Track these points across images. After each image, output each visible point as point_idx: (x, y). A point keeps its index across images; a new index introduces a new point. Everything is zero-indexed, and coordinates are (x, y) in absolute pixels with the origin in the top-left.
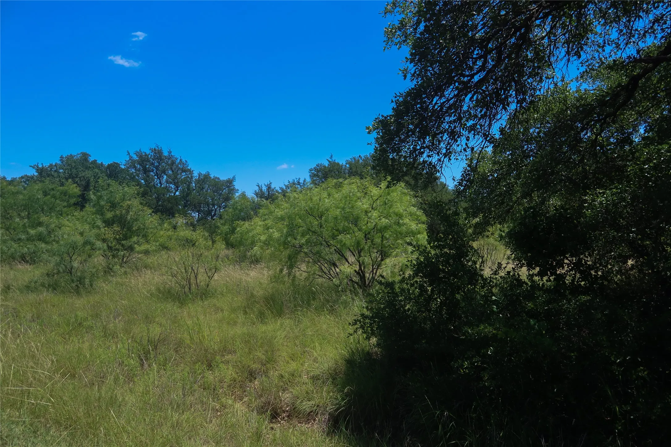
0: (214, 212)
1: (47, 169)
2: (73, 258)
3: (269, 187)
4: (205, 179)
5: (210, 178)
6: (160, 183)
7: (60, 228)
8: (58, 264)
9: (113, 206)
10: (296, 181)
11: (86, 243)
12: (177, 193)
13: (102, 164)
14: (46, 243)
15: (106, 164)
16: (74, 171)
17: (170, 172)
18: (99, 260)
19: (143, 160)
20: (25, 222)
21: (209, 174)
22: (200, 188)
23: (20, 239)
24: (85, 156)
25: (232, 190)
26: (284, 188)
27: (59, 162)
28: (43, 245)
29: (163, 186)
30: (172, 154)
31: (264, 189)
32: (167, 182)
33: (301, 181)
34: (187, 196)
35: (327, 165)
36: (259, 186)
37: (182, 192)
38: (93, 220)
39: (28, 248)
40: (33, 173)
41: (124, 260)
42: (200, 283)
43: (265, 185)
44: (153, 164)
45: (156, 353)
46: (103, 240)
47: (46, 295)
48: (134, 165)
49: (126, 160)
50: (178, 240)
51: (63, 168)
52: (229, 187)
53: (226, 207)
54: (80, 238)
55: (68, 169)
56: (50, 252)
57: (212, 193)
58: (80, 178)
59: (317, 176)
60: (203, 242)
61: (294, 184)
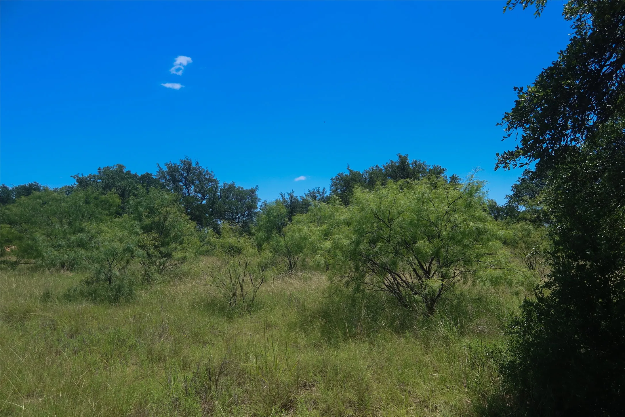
0: (237, 219)
1: (86, 179)
2: (112, 265)
3: (291, 196)
4: (230, 189)
5: (235, 187)
6: (188, 192)
7: (99, 234)
8: (98, 273)
9: (152, 212)
10: (315, 190)
11: (127, 250)
12: (204, 202)
13: (135, 175)
14: (87, 249)
15: (139, 174)
16: (111, 180)
17: (198, 182)
18: (136, 265)
19: (173, 171)
20: (65, 228)
21: (233, 184)
22: (225, 197)
23: (60, 246)
24: (121, 168)
25: (254, 200)
26: (305, 196)
27: (97, 174)
28: (83, 252)
29: (191, 195)
30: (199, 165)
31: (287, 197)
32: (195, 191)
33: (321, 190)
34: (213, 205)
35: (348, 175)
36: (282, 195)
37: (209, 200)
38: (132, 225)
39: (68, 255)
40: (73, 183)
41: (161, 267)
42: (246, 294)
43: (288, 194)
44: (182, 175)
45: (217, 387)
46: (143, 247)
47: (86, 306)
48: (164, 176)
49: (157, 172)
50: (223, 247)
51: (101, 179)
52: (251, 196)
53: (249, 215)
54: (120, 245)
55: (106, 179)
56: (90, 259)
57: (236, 201)
58: (116, 187)
59: (339, 184)
60: (250, 250)
61: (314, 193)
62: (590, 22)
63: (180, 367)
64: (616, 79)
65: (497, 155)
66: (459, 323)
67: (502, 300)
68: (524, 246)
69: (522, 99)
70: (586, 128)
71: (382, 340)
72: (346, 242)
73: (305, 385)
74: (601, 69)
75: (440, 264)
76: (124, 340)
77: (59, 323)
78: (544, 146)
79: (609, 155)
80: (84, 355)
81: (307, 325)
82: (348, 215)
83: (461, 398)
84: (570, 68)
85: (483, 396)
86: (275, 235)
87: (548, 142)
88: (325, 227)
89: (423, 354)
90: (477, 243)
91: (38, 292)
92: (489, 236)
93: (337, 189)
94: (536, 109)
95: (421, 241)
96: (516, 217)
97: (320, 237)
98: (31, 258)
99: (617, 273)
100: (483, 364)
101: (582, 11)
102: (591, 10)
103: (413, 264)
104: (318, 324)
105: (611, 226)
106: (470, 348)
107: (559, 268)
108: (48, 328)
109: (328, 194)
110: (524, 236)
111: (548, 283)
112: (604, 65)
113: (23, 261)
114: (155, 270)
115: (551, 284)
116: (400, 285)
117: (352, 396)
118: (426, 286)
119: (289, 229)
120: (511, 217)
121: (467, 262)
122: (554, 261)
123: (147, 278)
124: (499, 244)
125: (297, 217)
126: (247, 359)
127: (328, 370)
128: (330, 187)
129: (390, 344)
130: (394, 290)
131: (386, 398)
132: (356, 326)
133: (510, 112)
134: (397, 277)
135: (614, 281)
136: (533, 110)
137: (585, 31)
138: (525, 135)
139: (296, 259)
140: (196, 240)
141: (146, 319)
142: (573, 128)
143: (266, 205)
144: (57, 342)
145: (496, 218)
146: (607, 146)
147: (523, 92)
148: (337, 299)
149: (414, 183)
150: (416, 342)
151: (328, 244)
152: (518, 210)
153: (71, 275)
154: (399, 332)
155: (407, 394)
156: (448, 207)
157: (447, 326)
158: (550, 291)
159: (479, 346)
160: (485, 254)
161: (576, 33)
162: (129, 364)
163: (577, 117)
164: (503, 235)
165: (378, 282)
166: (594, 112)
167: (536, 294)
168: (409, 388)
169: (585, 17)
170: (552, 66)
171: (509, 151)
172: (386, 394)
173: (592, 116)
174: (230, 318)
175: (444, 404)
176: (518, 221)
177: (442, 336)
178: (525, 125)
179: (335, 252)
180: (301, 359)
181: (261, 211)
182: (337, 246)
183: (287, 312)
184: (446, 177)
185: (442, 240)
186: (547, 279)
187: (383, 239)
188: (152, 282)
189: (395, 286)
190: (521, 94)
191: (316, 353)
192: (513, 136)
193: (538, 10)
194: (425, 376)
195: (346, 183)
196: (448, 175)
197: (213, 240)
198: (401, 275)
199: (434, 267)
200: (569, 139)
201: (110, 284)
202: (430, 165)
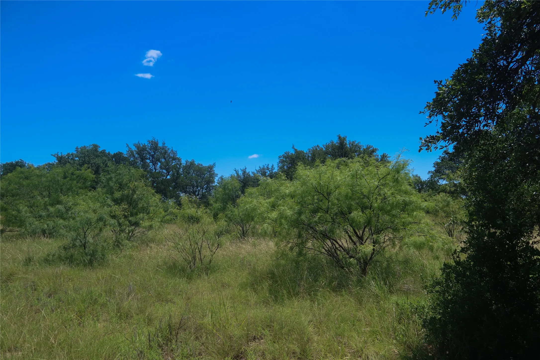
0: (197, 192)
1: (65, 157)
2: (87, 233)
3: (244, 172)
4: (191, 166)
5: (195, 164)
6: (155, 168)
7: (75, 206)
8: (74, 240)
9: (121, 187)
10: (265, 167)
11: (100, 219)
12: (168, 177)
13: (109, 154)
14: (64, 219)
15: (112, 153)
16: (87, 158)
17: (163, 160)
18: (108, 233)
19: (141, 151)
20: (46, 200)
21: (194, 162)
22: (187, 173)
23: (40, 216)
24: (96, 147)
25: (212, 175)
26: (256, 172)
27: (75, 152)
28: (61, 221)
29: (157, 171)
30: (166, 145)
31: (240, 173)
32: (161, 167)
33: (270, 167)
34: (176, 180)
35: (294, 153)
36: (236, 171)
37: (173, 175)
38: (104, 198)
39: (48, 225)
40: (54, 160)
41: (130, 234)
42: (204, 258)
43: (241, 170)
44: (149, 153)
45: (177, 340)
46: (114, 217)
47: (63, 269)
48: (134, 155)
49: (127, 151)
50: (183, 216)
51: (78, 157)
52: (210, 172)
53: (207, 188)
54: (94, 215)
55: (82, 157)
56: (67, 227)
57: (197, 177)
58: (92, 164)
59: (285, 161)
60: (207, 219)
61: (264, 169)
62: (499, 24)
63: (145, 323)
64: (522, 73)
65: (420, 139)
66: (388, 283)
67: (425, 262)
68: (443, 214)
69: (441, 91)
70: (496, 115)
71: (322, 298)
72: (289, 213)
73: (255, 338)
74: (509, 65)
75: (372, 232)
76: (96, 299)
77: (39, 284)
78: (461, 131)
79: (516, 138)
80: (61, 313)
81: (257, 285)
82: (292, 189)
83: (390, 349)
84: (482, 64)
85: (409, 347)
86: (230, 206)
87: (464, 128)
88: (272, 199)
89: (357, 311)
90: (403, 213)
91: (21, 257)
92: (414, 207)
93: (283, 166)
94: (454, 99)
95: (355, 212)
96: (437, 190)
97: (268, 208)
98: (15, 227)
99: (523, 239)
100: (408, 319)
101: (492, 15)
102: (500, 14)
103: (349, 232)
104: (266, 285)
105: (518, 198)
106: (398, 304)
107: (473, 235)
108: (29, 289)
109: (276, 170)
110: (444, 206)
111: (464, 248)
112: (511, 62)
113: (8, 229)
114: (125, 237)
115: (467, 249)
116: (338, 249)
117: (295, 347)
118: (360, 250)
119: (242, 200)
120: (433, 189)
121: (396, 230)
122: (469, 229)
123: (118, 244)
124: (423, 214)
125: (250, 190)
126: (204, 316)
127: (275, 324)
128: (278, 164)
129: (328, 301)
130: (332, 253)
131: (324, 349)
132: (299, 286)
133: (431, 102)
134: (335, 243)
135: (520, 247)
136: (451, 100)
137: (494, 33)
138: (444, 122)
139: (248, 227)
140: (161, 210)
141: (116, 280)
142: (486, 115)
143: (222, 180)
144: (36, 302)
145: (420, 191)
146: (514, 130)
147: (442, 85)
148: (283, 262)
149: (349, 161)
150: (351, 299)
151: (274, 215)
152: (439, 184)
153: (50, 241)
154: (336, 291)
155: (343, 346)
156: (379, 182)
157: (378, 285)
158: (466, 256)
159: (405, 303)
160: (411, 223)
161: (487, 34)
162: (100, 321)
163: (488, 105)
164: (425, 206)
165: (319, 247)
166: (503, 102)
167: (454, 258)
168: (345, 340)
169: (495, 20)
170: (467, 62)
171: (430, 135)
172: (324, 346)
173: (501, 105)
174: (190, 278)
175: (375, 354)
176: (439, 193)
177: (373, 294)
178: (444, 113)
179: (281, 221)
180: (251, 315)
181: (218, 184)
182: (282, 216)
183: (239, 274)
184: (378, 156)
185: (373, 211)
186: (463, 245)
187: (322, 210)
188: (122, 247)
189: (333, 250)
190: (441, 86)
191: (264, 310)
192: (434, 123)
193: (455, 14)
194: (358, 329)
195: (291, 161)
196: (379, 154)
197: (175, 211)
198: (338, 241)
199: (367, 234)
200: (482, 125)
201: (85, 249)
202: (363, 145)
